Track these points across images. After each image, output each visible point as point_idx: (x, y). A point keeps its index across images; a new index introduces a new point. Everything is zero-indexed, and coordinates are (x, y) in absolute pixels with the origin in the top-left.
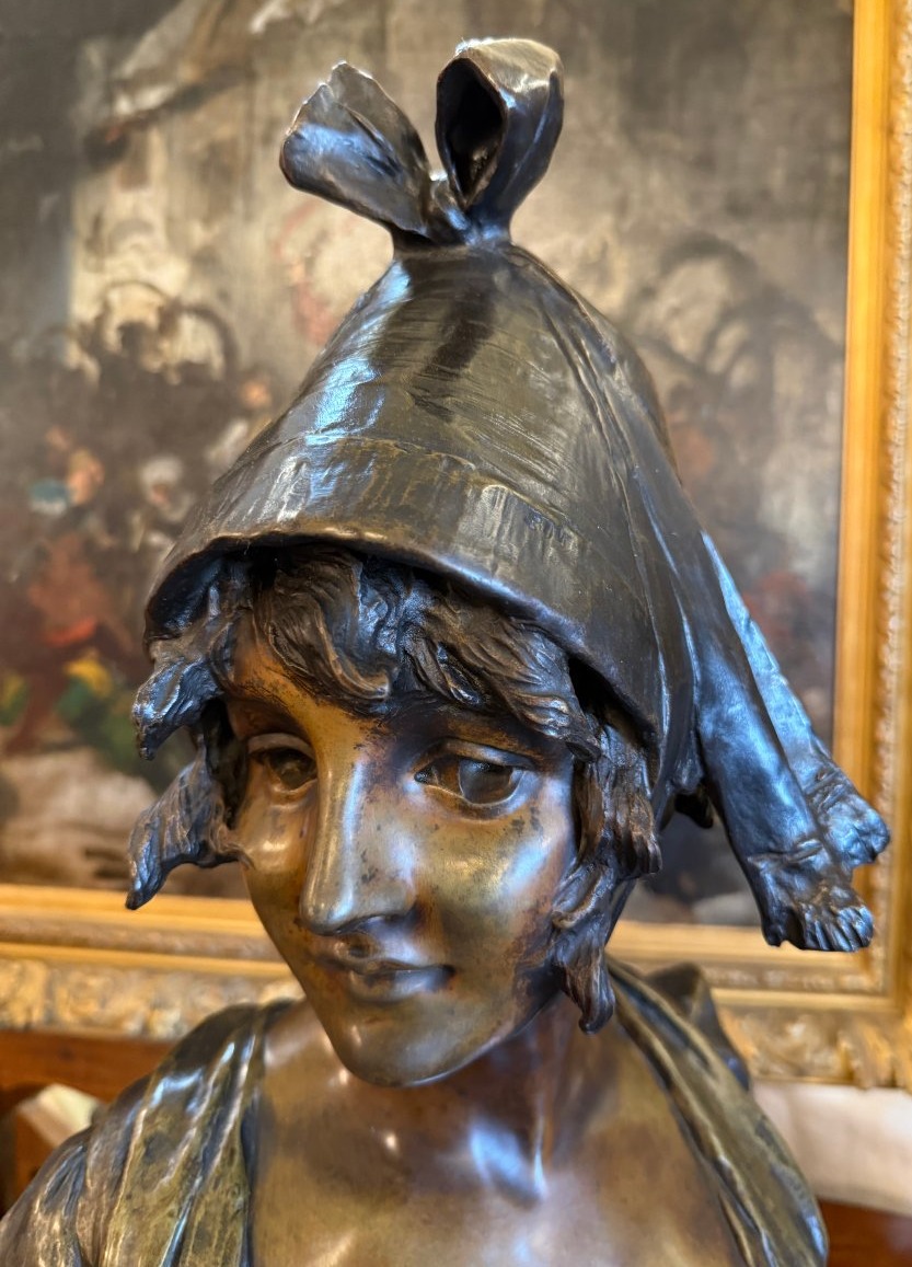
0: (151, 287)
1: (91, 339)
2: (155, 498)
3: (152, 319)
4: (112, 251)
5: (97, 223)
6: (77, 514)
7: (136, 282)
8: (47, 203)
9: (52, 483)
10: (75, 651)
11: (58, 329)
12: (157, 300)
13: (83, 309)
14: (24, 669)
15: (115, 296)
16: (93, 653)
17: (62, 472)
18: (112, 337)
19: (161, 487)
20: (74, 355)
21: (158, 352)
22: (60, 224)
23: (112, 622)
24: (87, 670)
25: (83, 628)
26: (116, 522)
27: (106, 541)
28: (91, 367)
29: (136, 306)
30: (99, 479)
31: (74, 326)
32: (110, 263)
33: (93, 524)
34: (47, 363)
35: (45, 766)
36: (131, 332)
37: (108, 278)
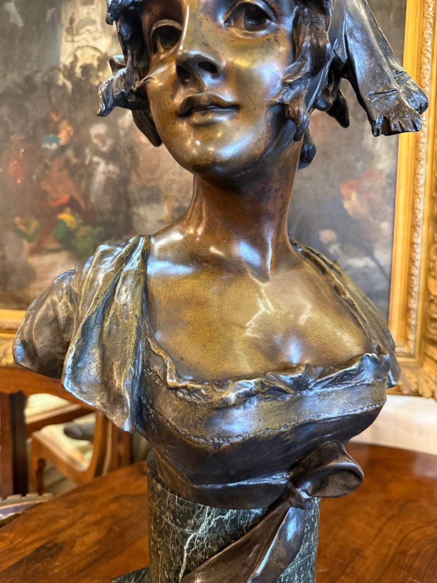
0: (95, 49)
1: (69, 72)
2: (95, 141)
3: (95, 63)
4: (78, 34)
5: (72, 21)
6: (62, 149)
7: (88, 46)
8: (50, 12)
9: (51, 136)
10: (61, 209)
11: (55, 68)
12: (98, 54)
13: (65, 60)
14: (38, 217)
15: (79, 53)
16: (68, 210)
17: (56, 132)
18: (78, 71)
19: (98, 136)
20: (61, 80)
21: (98, 77)
22: (56, 21)
23: (77, 196)
24: (66, 217)
25: (65, 198)
26: (79, 151)
27: (74, 161)
28: (69, 85)
29: (88, 57)
30: (72, 133)
31: (61, 66)
32: (76, 38)
33: (70, 153)
34: (50, 84)
35: (48, 259)
36: (86, 69)
37: (76, 45)
